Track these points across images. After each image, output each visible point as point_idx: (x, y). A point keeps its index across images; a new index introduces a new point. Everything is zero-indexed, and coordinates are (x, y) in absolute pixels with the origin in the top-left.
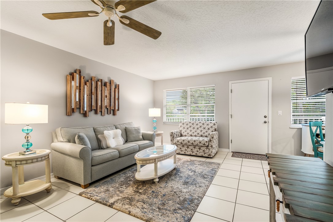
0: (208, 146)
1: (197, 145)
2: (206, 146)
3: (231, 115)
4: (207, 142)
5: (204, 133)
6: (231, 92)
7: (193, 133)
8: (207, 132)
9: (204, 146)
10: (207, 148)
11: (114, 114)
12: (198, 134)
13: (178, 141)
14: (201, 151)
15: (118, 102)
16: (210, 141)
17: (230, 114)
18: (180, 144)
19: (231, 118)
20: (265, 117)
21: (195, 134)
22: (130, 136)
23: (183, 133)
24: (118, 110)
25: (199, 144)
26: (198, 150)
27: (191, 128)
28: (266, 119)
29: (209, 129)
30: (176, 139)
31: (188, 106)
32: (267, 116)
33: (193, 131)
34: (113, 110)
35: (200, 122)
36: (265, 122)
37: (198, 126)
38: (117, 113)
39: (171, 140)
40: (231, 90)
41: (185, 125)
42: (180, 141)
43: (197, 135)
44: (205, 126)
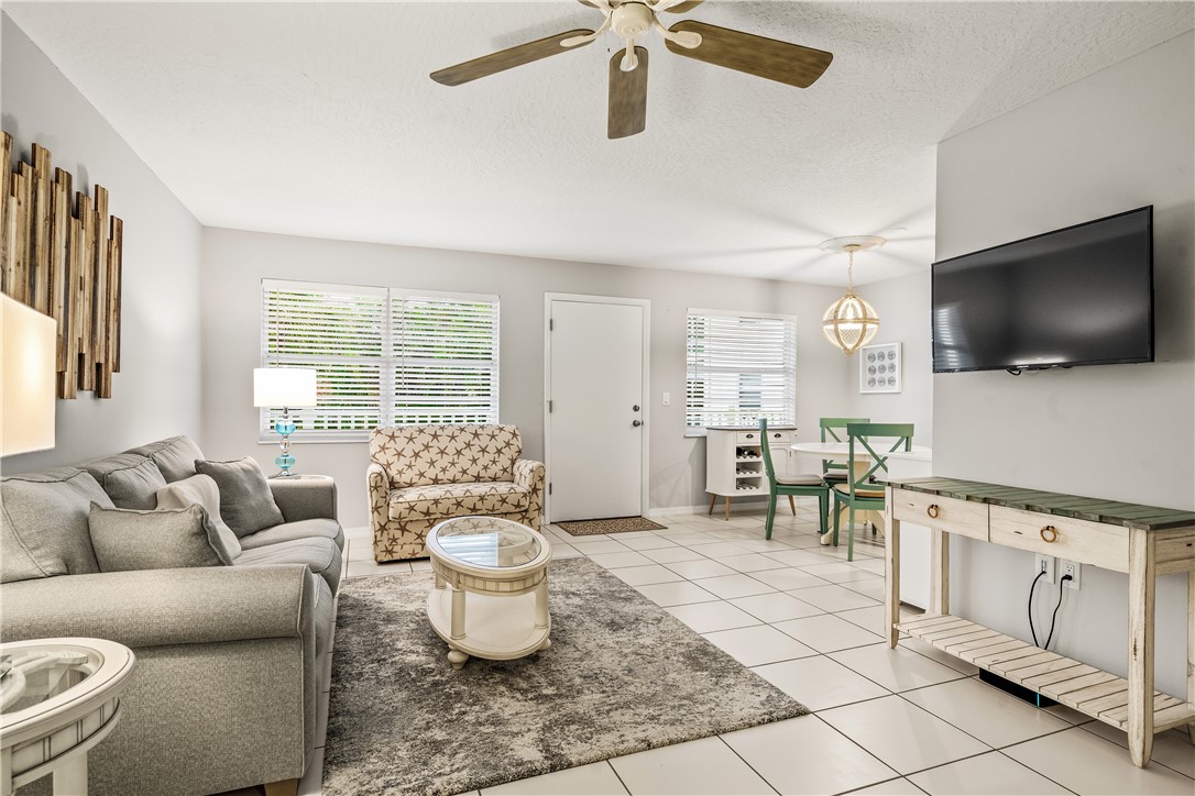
0: (526, 511)
1: (493, 510)
2: (523, 509)
3: (551, 403)
4: (525, 495)
5: (486, 468)
6: (551, 329)
7: (444, 470)
8: (494, 462)
9: (518, 510)
10: (523, 517)
11: (100, 392)
12: (464, 472)
13: (411, 508)
16: (535, 490)
17: (547, 399)
18: (422, 517)
19: (551, 411)
20: (636, 409)
21: (452, 472)
22: (238, 507)
23: (400, 473)
24: (117, 369)
25: (498, 505)
27: (433, 454)
28: (637, 416)
29: (499, 451)
30: (401, 500)
31: (388, 363)
32: (639, 405)
33: (443, 462)
34: (99, 366)
35: (462, 430)
36: (636, 424)
37: (459, 445)
38: (114, 382)
39: (376, 509)
40: (551, 321)
41: (401, 443)
42: (422, 507)
43: (459, 476)
44: (484, 441)
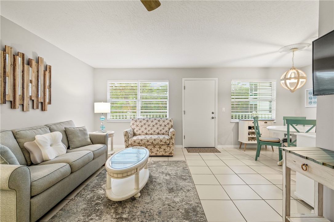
0: (169, 144)
1: (158, 144)
2: (167, 144)
3: (184, 111)
4: (168, 140)
5: (161, 131)
6: (184, 89)
7: (149, 131)
8: (163, 129)
9: (166, 144)
10: (168, 146)
11: (43, 109)
12: (154, 131)
13: (135, 142)
14: (162, 150)
15: (50, 91)
16: (171, 138)
17: (183, 110)
18: (137, 144)
19: (184, 114)
20: (213, 113)
21: (151, 131)
22: (74, 140)
23: (137, 131)
24: (50, 103)
25: (159, 142)
26: (159, 149)
27: (146, 126)
28: (213, 115)
29: (165, 126)
30: (132, 139)
31: (138, 101)
32: (214, 112)
33: (149, 128)
34: (42, 103)
35: (155, 119)
36: (213, 118)
37: (154, 124)
38: (48, 107)
39: (126, 141)
40: (184, 87)
41: (138, 123)
42: (137, 141)
43: (153, 133)
44: (161, 122)
